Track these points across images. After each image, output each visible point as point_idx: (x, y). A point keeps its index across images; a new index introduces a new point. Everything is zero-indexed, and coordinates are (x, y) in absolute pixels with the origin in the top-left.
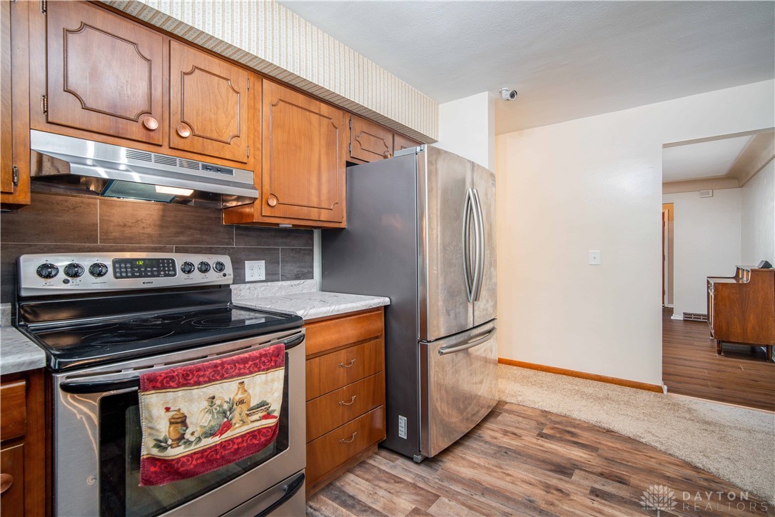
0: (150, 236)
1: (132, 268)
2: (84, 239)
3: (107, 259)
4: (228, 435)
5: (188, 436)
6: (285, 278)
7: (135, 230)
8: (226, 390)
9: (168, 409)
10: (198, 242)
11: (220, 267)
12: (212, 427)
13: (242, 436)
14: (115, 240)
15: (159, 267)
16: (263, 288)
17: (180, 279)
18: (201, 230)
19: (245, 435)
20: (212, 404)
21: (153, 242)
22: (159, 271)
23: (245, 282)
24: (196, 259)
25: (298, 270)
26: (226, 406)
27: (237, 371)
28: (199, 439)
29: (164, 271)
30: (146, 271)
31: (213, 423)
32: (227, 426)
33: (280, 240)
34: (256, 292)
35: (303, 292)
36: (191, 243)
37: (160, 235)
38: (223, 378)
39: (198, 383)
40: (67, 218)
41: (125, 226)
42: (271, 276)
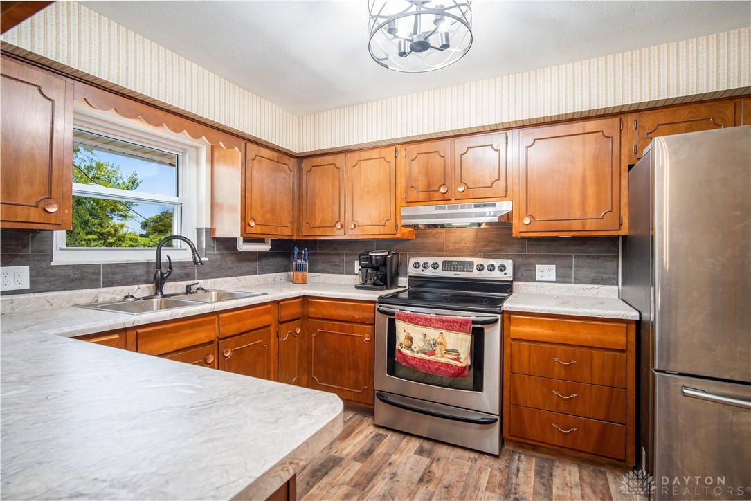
0: (469, 248)
1: (451, 266)
2: (437, 250)
3: (440, 261)
4: (432, 358)
5: (413, 347)
6: (577, 281)
7: (461, 245)
8: (433, 334)
9: (405, 331)
10: (498, 251)
11: (502, 268)
12: (425, 349)
13: (442, 363)
14: (451, 251)
15: (464, 266)
16: (549, 288)
17: (475, 274)
18: (500, 243)
19: (443, 363)
20: (425, 338)
21: (470, 251)
22: (464, 268)
23: (535, 281)
24: (486, 262)
25: (596, 275)
26: (431, 342)
27: (439, 325)
28: (418, 352)
29: (467, 268)
30: (457, 268)
31: (425, 347)
32: (432, 353)
33: (574, 248)
34: (543, 289)
35: (598, 296)
36: (494, 251)
37: (474, 247)
38: (430, 326)
39: (417, 324)
40: (432, 240)
41: (456, 242)
42: (562, 278)
